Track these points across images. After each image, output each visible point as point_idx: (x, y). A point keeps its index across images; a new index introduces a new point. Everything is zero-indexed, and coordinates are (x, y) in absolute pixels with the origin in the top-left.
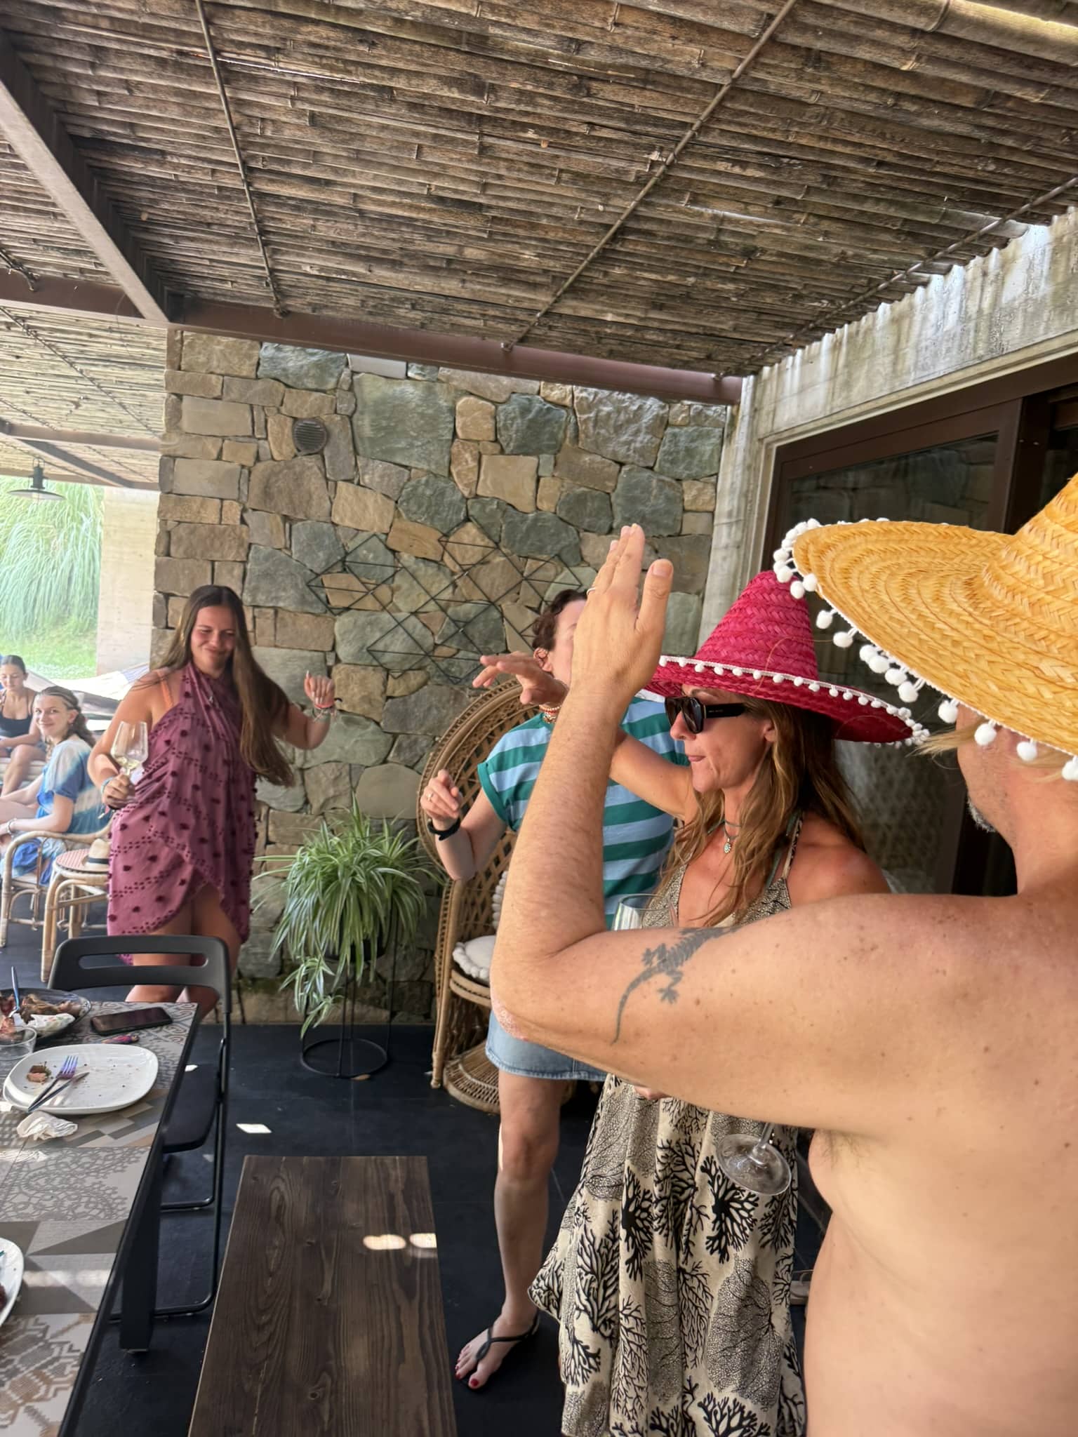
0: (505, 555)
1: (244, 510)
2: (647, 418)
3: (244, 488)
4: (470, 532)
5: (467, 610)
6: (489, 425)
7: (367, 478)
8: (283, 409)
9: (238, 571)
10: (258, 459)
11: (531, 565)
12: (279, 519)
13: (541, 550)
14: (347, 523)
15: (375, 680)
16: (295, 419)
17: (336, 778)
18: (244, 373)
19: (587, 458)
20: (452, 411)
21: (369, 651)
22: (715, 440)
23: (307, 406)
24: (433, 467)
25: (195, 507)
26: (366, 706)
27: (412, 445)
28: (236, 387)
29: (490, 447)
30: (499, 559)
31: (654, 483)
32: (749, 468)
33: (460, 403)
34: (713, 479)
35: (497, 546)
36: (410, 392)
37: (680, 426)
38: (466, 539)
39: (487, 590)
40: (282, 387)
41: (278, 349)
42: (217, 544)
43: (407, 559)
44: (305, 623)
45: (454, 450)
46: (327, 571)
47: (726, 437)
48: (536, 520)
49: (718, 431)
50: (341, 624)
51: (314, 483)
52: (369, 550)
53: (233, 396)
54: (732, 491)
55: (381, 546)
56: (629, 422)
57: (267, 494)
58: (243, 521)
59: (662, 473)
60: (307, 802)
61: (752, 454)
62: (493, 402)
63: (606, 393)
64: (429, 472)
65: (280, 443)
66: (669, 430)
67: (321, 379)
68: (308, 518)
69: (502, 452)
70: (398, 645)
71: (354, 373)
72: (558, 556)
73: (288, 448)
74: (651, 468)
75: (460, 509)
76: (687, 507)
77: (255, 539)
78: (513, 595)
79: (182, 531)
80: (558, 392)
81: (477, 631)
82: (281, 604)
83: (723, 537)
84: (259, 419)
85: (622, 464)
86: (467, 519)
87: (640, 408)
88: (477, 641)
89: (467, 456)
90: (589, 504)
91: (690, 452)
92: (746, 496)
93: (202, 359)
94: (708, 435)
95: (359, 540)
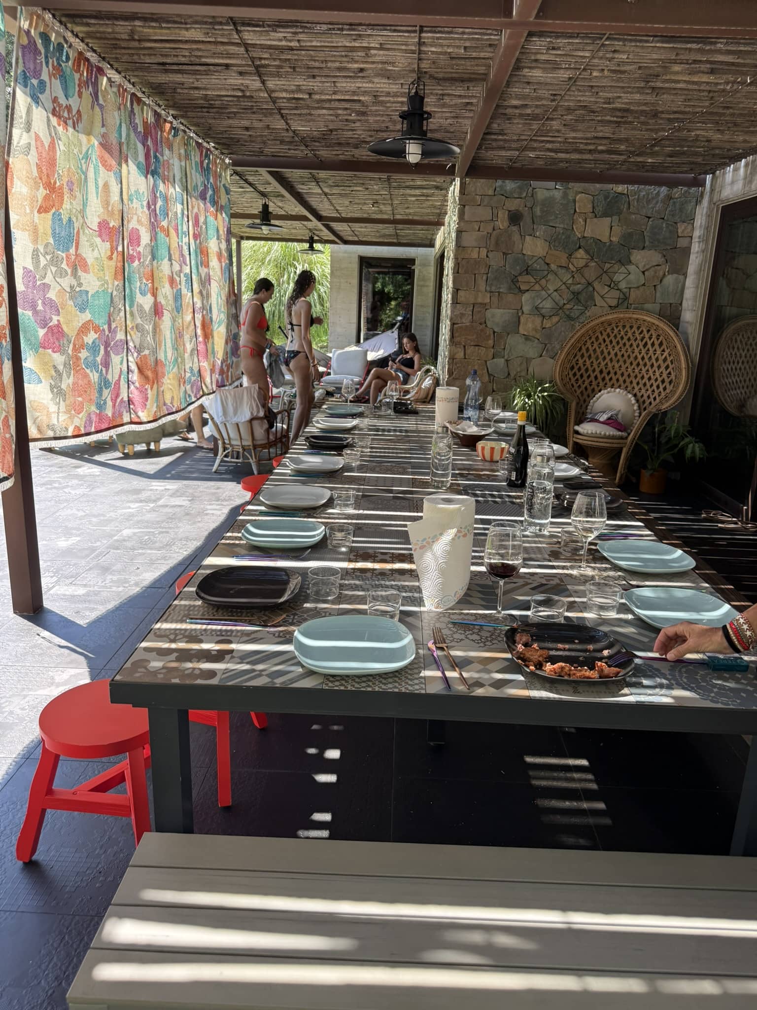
0: (596, 262)
1: (488, 252)
2: (662, 195)
3: (488, 242)
4: (581, 253)
5: (578, 287)
6: (590, 206)
7: (538, 234)
8: (505, 208)
9: (485, 277)
10: (494, 229)
11: (607, 266)
12: (502, 254)
13: (612, 259)
14: (529, 253)
15: (538, 320)
16: (509, 211)
17: (521, 364)
18: (490, 194)
19: (634, 217)
20: (575, 201)
21: (537, 308)
22: (693, 204)
23: (514, 205)
24: (566, 226)
25: (469, 252)
26: (534, 332)
27: (557, 218)
28: (486, 199)
29: (591, 215)
30: (593, 264)
31: (664, 225)
32: (709, 216)
33: (577, 198)
34: (692, 221)
35: (592, 259)
36: (558, 195)
37: (677, 198)
38: (579, 256)
39: (587, 278)
40: (504, 198)
41: (503, 182)
42: (477, 266)
43: (553, 267)
44: (510, 297)
45: (575, 218)
46: (520, 274)
47: (698, 202)
48: (610, 245)
49: (694, 200)
50: (525, 297)
51: (516, 237)
52: (537, 264)
53: (485, 203)
54: (701, 226)
55: (543, 262)
56: (653, 198)
57: (497, 244)
58: (487, 256)
59: (667, 221)
60: (509, 374)
61: (710, 209)
62: (592, 195)
63: (643, 186)
64: (564, 228)
65: (502, 222)
66: (671, 201)
67: (521, 193)
68: (513, 253)
69: (596, 217)
70: (548, 305)
71: (534, 189)
72: (620, 261)
73: (506, 224)
74: (663, 219)
75: (576, 244)
76: (680, 235)
77: (492, 263)
78: (599, 280)
79: (464, 262)
80: (621, 188)
81: (582, 297)
82: (501, 290)
83: (696, 247)
84: (495, 212)
85: (649, 218)
86: (580, 248)
87: (658, 192)
88: (582, 301)
89: (581, 220)
90: (634, 237)
91: (681, 210)
92: (707, 229)
93: (473, 189)
94: (690, 201)
95: (534, 260)
